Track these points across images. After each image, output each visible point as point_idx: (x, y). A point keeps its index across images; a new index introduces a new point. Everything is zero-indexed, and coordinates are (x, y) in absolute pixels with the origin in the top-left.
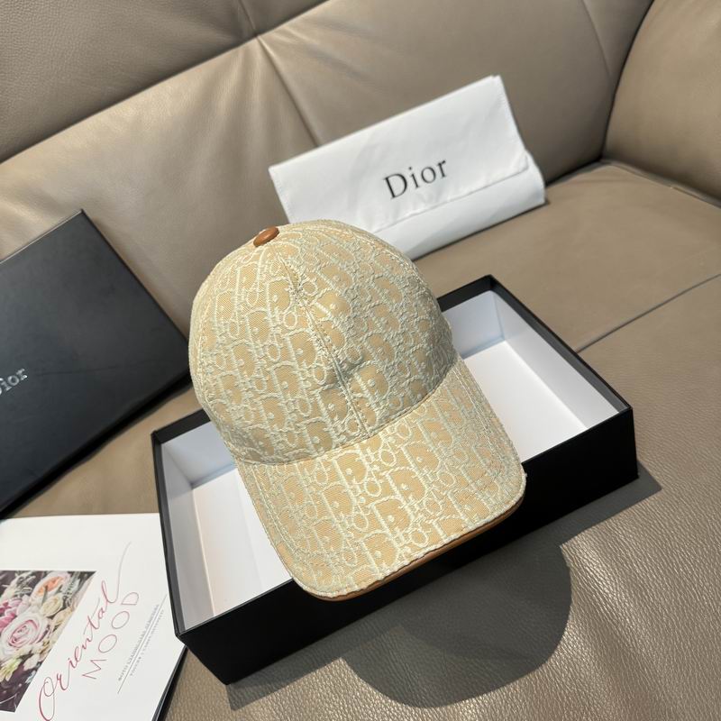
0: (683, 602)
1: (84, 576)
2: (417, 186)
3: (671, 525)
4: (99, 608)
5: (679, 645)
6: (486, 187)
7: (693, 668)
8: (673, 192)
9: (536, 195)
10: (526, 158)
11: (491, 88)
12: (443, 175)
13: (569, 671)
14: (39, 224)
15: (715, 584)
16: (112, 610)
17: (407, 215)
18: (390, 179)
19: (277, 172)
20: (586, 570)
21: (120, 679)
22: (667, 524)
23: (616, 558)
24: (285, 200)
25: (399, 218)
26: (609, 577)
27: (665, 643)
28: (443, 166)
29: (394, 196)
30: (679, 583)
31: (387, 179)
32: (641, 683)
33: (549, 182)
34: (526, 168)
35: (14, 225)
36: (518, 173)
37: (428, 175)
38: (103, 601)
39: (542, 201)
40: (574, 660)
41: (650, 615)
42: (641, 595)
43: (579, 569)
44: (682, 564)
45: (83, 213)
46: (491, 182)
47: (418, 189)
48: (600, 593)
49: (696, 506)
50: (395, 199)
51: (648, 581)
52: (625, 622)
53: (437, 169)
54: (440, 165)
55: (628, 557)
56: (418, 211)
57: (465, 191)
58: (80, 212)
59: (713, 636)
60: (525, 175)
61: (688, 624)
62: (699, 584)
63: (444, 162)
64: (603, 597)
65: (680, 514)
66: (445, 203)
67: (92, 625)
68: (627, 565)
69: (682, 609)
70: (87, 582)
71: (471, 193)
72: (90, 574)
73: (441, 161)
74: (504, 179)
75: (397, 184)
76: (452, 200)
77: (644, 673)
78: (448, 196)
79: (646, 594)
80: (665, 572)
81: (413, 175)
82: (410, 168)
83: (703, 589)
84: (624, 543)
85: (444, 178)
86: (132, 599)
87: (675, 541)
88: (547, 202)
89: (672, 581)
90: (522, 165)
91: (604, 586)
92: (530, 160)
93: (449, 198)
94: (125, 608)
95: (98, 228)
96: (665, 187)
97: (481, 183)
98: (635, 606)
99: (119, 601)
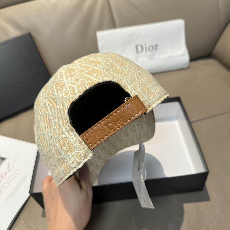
1: (3, 159)
6: (170, 58)
11: (180, 23)
17: (140, 61)
24: (100, 44)
36: (181, 56)
37: (151, 48)
45: (30, 33)
47: (147, 53)
50: (138, 54)
53: (154, 47)
67: (2, 176)
73: (156, 44)
74: (176, 57)
75: (140, 49)
78: (156, 57)
82: (146, 45)
86: (17, 171)
88: (188, 68)
90: (183, 53)
92: (187, 52)
94: (14, 174)
99: (13, 171)
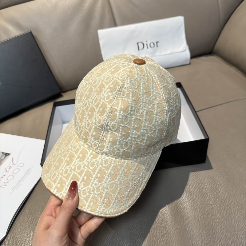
0: (203, 201)
1: (7, 155)
2: (147, 48)
3: (205, 176)
4: (10, 166)
5: (199, 214)
6: (171, 54)
7: (201, 222)
8: (232, 70)
10: (186, 47)
11: (179, 20)
12: (157, 46)
13: (161, 216)
14: (15, 32)
15: (214, 197)
16: (14, 167)
18: (139, 44)
19: (101, 32)
21: (12, 190)
22: (204, 175)
24: (101, 43)
27: (194, 213)
28: (158, 43)
29: (139, 49)
30: (203, 195)
31: (138, 43)
32: (184, 223)
33: (192, 57)
34: (185, 50)
35: (6, 31)
36: (182, 52)
37: (152, 45)
38: (12, 164)
39: (188, 63)
40: (164, 212)
41: (192, 203)
42: (190, 196)
44: (206, 189)
45: (31, 32)
46: (173, 52)
47: (148, 50)
49: (215, 172)
50: (139, 51)
51: (193, 192)
52: (183, 204)
53: (155, 44)
54: (157, 43)
57: (163, 53)
58: (30, 31)
59: (210, 213)
60: (184, 53)
61: (203, 208)
62: (209, 196)
63: (158, 42)
66: (156, 56)
67: (6, 171)
69: (202, 203)
70: (7, 157)
71: (165, 55)
72: (9, 154)
73: (157, 41)
74: (177, 52)
75: (141, 46)
76: (158, 56)
77: (185, 221)
78: (158, 54)
79: (192, 196)
80: (199, 190)
81: (147, 44)
82: (146, 42)
83: (210, 198)
85: (157, 48)
86: (21, 165)
88: (190, 64)
89: (201, 194)
90: (184, 49)
92: (187, 48)
94: (18, 167)
95: (36, 39)
96: (230, 67)
97: (169, 52)
98: (187, 199)
99: (17, 165)
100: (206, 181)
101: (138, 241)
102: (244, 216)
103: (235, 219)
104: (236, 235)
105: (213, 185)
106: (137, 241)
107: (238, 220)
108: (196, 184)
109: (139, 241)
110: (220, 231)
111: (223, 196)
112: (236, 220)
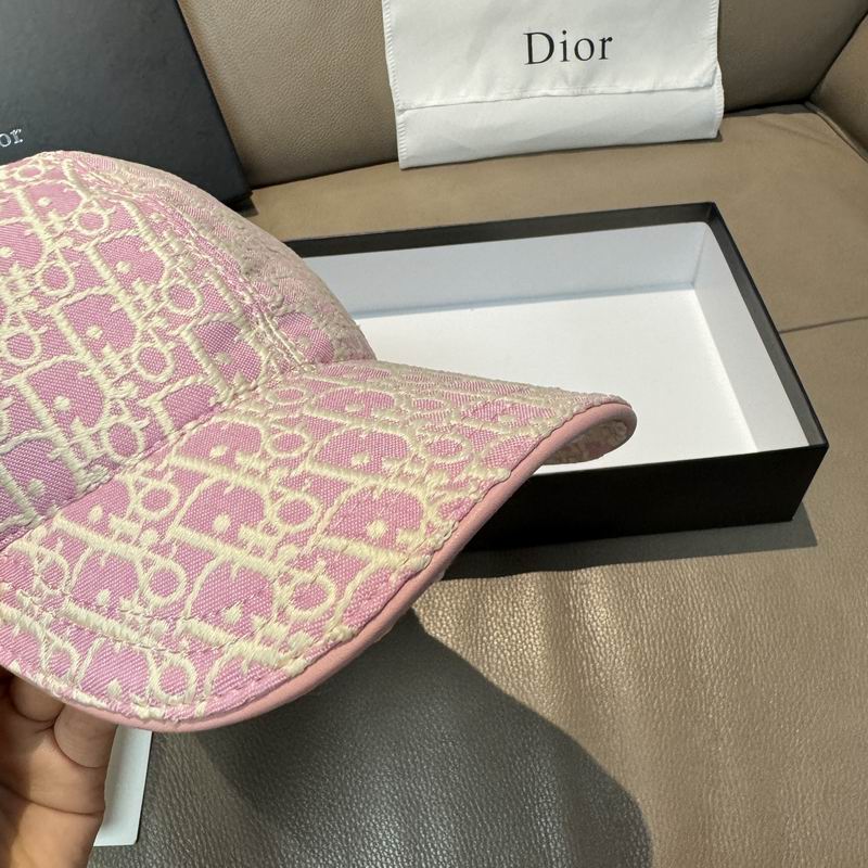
2: (565, 59)
3: (706, 610)
6: (651, 92)
9: (709, 124)
10: (715, 72)
12: (603, 57)
17: (539, 93)
18: (534, 37)
20: (586, 628)
22: (702, 606)
23: (628, 626)
25: (528, 94)
26: (611, 646)
28: (607, 43)
29: (530, 60)
31: (530, 36)
34: (709, 86)
36: (697, 88)
37: (584, 50)
39: (713, 134)
43: (579, 622)
44: (701, 660)
46: (659, 87)
47: (565, 63)
48: (593, 661)
49: (745, 597)
50: (531, 67)
53: (597, 46)
54: (603, 41)
55: (641, 629)
56: (555, 93)
57: (623, 87)
60: (705, 94)
62: (711, 692)
63: (610, 39)
64: (594, 666)
65: (722, 600)
66: (592, 94)
68: (637, 639)
71: (630, 93)
73: (607, 36)
74: (678, 90)
75: (541, 46)
76: (602, 94)
81: (564, 43)
82: (564, 32)
84: (643, 612)
85: (603, 62)
87: (703, 629)
88: (719, 138)
90: (706, 80)
91: (601, 654)
92: (718, 76)
93: (599, 90)
97: (646, 88)
100: (707, 631)
101: (426, 825)
102: (827, 786)
103: (793, 792)
104: (788, 855)
105: (731, 652)
106: (423, 826)
107: (804, 798)
108: (670, 636)
109: (430, 825)
110: (732, 831)
111: (762, 698)
112: (797, 797)
